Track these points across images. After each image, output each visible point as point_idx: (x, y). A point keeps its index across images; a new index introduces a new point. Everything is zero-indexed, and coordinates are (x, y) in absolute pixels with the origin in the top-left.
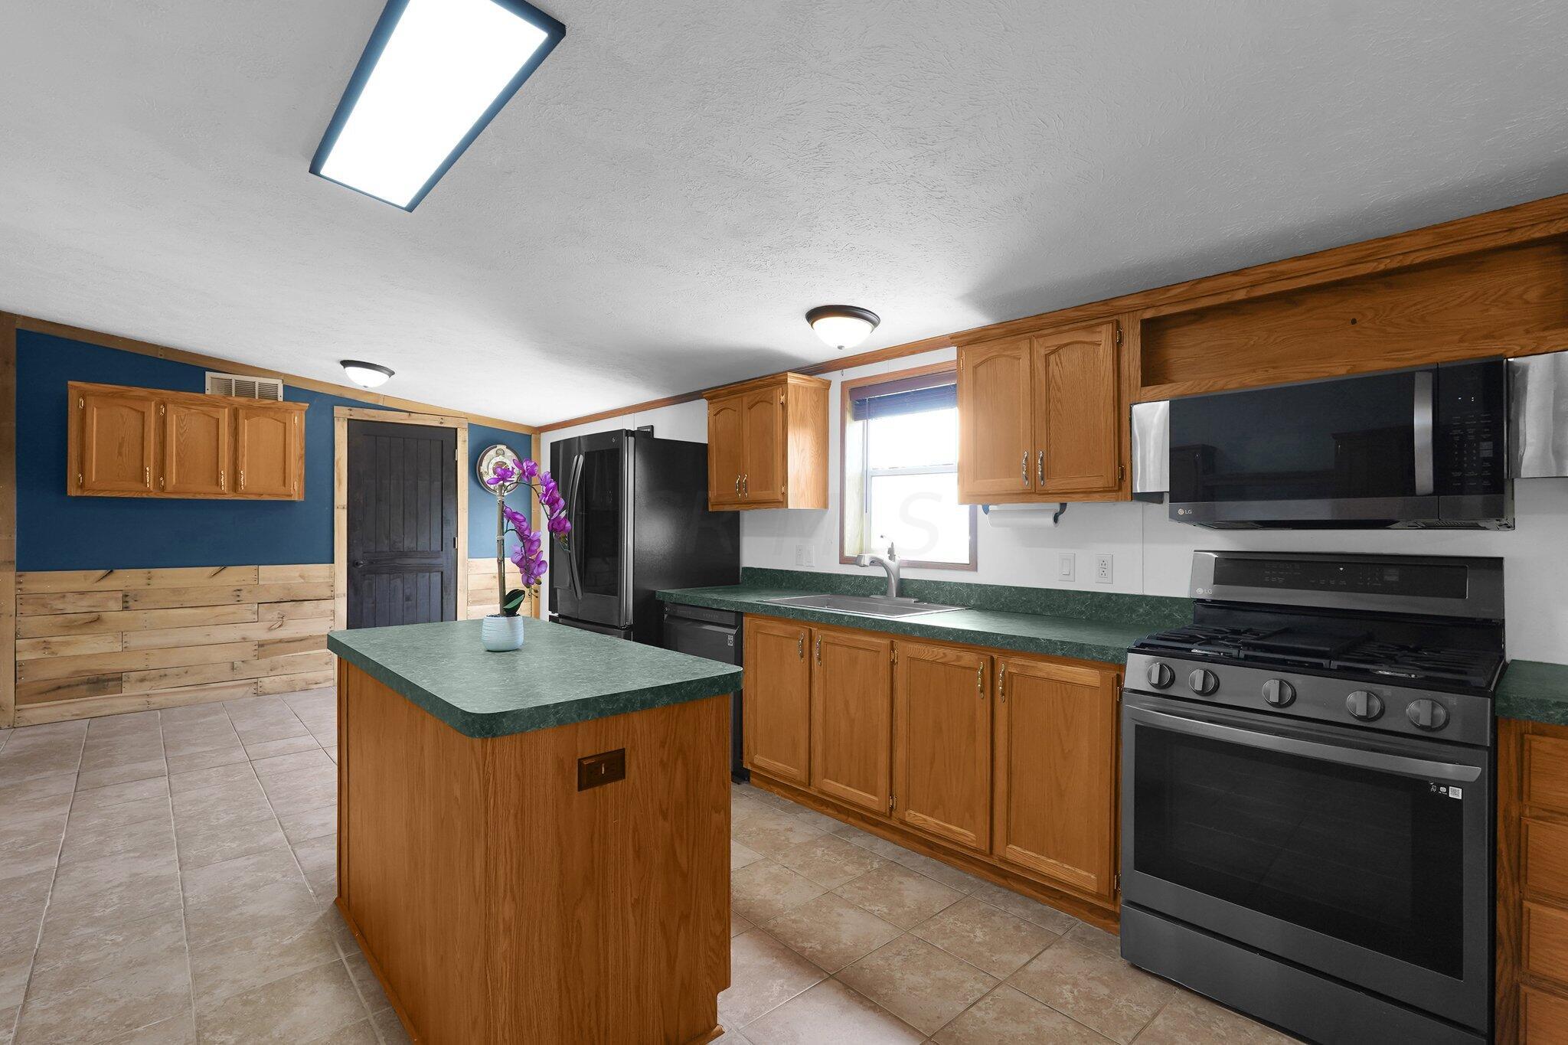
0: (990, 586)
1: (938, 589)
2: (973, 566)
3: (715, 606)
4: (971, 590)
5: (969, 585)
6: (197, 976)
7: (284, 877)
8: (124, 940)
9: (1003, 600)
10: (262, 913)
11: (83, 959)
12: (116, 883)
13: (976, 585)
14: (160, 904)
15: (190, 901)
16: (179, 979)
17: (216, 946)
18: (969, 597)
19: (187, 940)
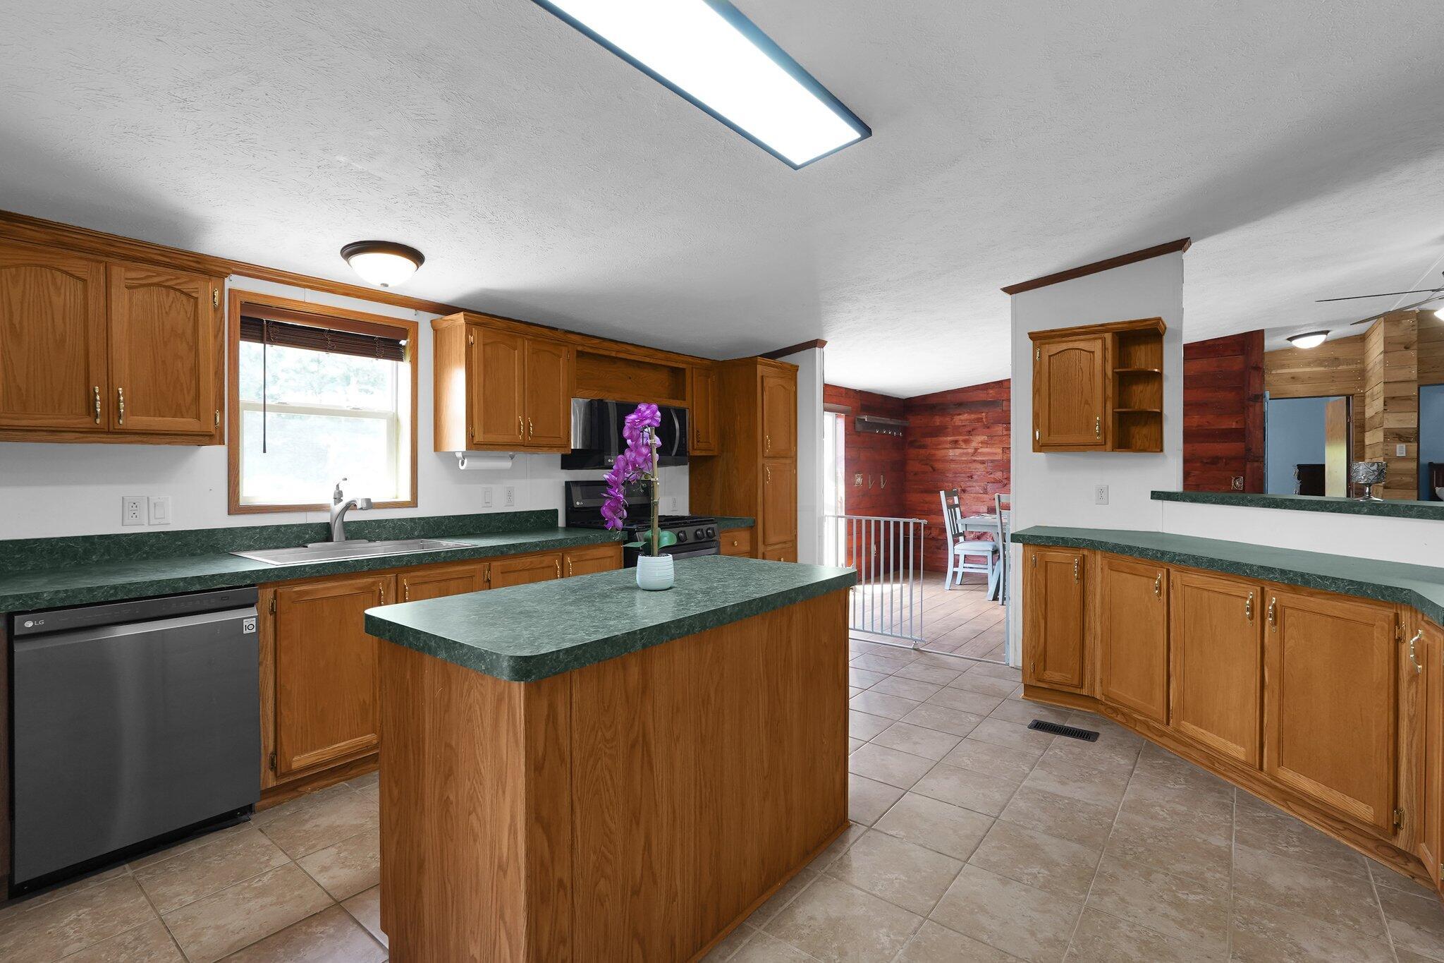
0: (432, 518)
1: (379, 527)
2: (414, 503)
4: (415, 523)
5: (412, 520)
9: (444, 527)
13: (419, 519)
18: (413, 529)
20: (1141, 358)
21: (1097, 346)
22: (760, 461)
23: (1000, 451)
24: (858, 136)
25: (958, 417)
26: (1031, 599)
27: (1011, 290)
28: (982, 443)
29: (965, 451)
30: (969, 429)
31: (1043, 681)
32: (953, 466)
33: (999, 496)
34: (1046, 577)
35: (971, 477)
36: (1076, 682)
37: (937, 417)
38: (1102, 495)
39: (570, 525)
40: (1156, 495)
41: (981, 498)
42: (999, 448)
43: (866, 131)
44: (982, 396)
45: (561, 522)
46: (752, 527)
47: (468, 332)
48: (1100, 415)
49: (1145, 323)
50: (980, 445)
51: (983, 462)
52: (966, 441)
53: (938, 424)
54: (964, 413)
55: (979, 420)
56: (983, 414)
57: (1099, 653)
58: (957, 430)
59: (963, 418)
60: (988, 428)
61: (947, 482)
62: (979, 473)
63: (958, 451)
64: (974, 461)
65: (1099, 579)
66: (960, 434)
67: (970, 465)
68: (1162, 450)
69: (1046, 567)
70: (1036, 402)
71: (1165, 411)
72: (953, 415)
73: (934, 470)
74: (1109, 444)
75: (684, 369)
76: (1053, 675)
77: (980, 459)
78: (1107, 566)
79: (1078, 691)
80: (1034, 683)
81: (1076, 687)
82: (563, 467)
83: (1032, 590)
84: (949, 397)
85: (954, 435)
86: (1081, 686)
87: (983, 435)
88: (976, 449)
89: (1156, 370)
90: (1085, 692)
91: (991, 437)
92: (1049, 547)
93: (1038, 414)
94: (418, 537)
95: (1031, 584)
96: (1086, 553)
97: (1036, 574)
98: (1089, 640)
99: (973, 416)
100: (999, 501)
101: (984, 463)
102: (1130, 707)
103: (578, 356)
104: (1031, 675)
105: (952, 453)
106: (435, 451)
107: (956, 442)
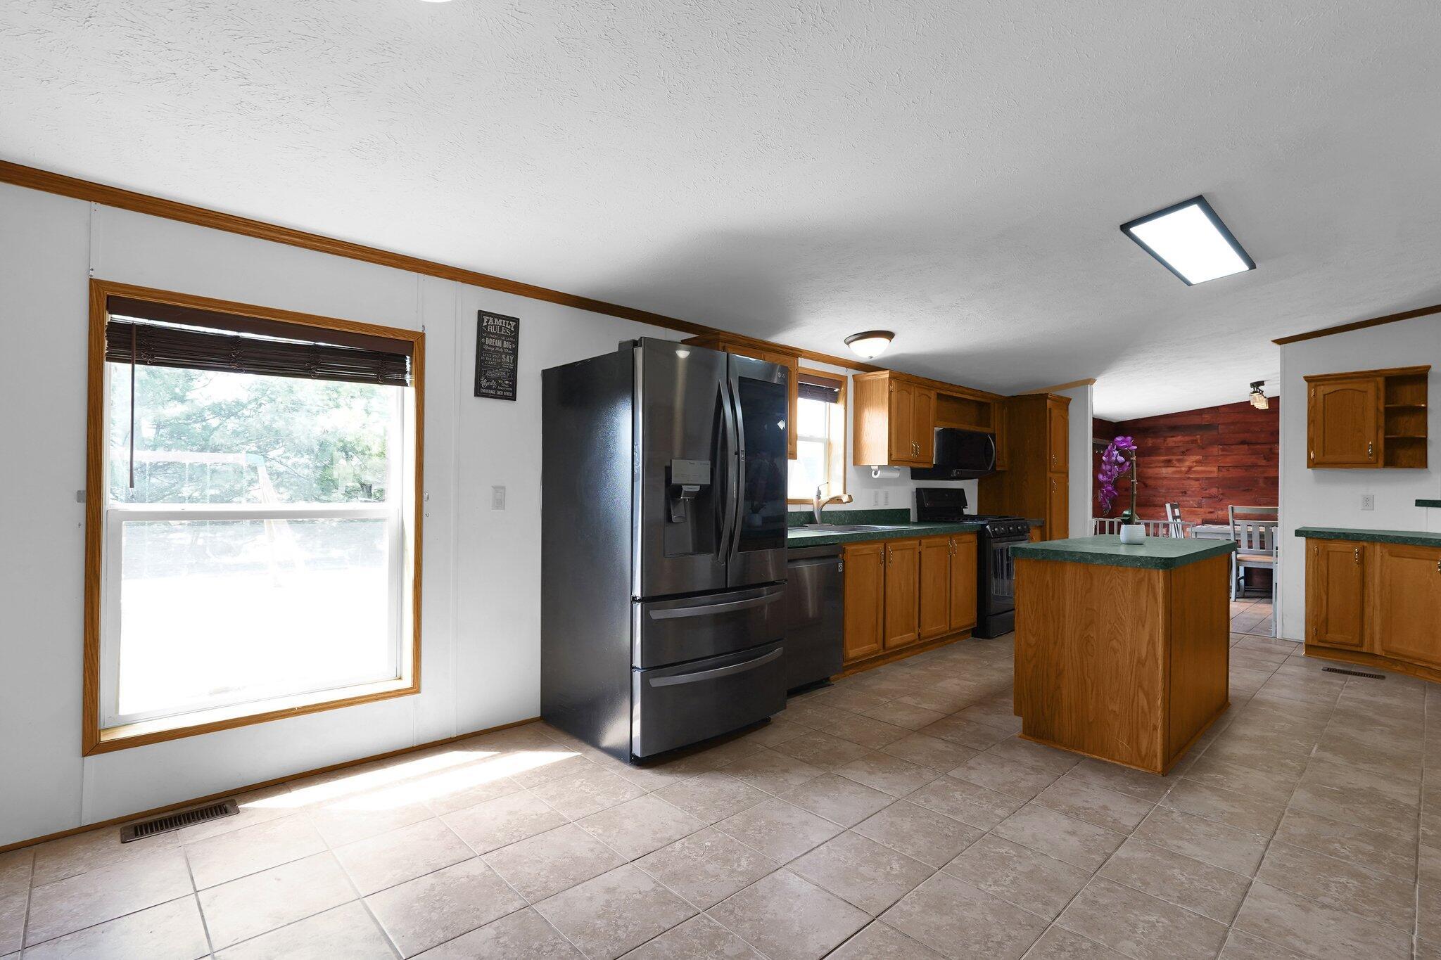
3: (823, 543)
4: (846, 514)
5: (844, 512)
6: (1291, 792)
7: (1173, 812)
8: (1334, 843)
9: (858, 518)
10: (1217, 798)
11: (1372, 848)
12: (1327, 911)
14: (1291, 855)
15: (1263, 841)
16: (1301, 797)
17: (1267, 799)
18: (845, 518)
19: (1283, 814)
20: (1407, 395)
21: (1370, 388)
22: (1049, 475)
23: (1215, 469)
24: (1247, 268)
25: (1172, 439)
26: (1313, 579)
27: (1279, 342)
28: (1196, 462)
29: (1178, 469)
30: (1182, 449)
31: (1326, 642)
32: (1165, 482)
33: (1232, 508)
34: (1328, 563)
35: (1185, 493)
36: (1356, 641)
37: (1150, 439)
38: (1368, 502)
39: (921, 520)
40: (1419, 503)
41: (1194, 511)
42: (1215, 466)
43: (1252, 266)
44: (1196, 420)
45: (913, 516)
46: (1041, 526)
47: (890, 384)
48: (1372, 439)
49: (1415, 370)
50: (1194, 464)
51: (1197, 480)
52: (1179, 461)
53: (1150, 445)
54: (1178, 436)
55: (1194, 442)
56: (1198, 436)
57: (1378, 621)
58: (1170, 451)
59: (1175, 440)
60: (1203, 449)
61: (1160, 497)
62: (1193, 489)
63: (1170, 470)
64: (1189, 478)
65: (1378, 563)
66: (1174, 454)
67: (1184, 482)
68: (1427, 467)
69: (1328, 555)
70: (1311, 430)
71: (1430, 437)
72: (1166, 437)
73: (1147, 486)
74: (1381, 462)
75: (989, 404)
76: (1334, 636)
77: (1194, 476)
78: (1387, 554)
79: (1359, 649)
80: (1316, 643)
81: (1357, 646)
82: (913, 478)
83: (1314, 572)
84: (1162, 421)
85: (1167, 455)
86: (1361, 644)
87: (1197, 455)
88: (1190, 468)
89: (1423, 405)
90: (1364, 649)
91: (1206, 457)
92: (1331, 540)
93: (1313, 439)
94: (849, 524)
95: (1314, 568)
96: (1365, 544)
97: (1318, 560)
98: (1368, 610)
99: (1187, 438)
100: (1233, 512)
101: (1199, 480)
102: (1410, 658)
103: (938, 398)
104: (1313, 638)
105: (1166, 471)
106: (854, 465)
107: (1170, 461)
